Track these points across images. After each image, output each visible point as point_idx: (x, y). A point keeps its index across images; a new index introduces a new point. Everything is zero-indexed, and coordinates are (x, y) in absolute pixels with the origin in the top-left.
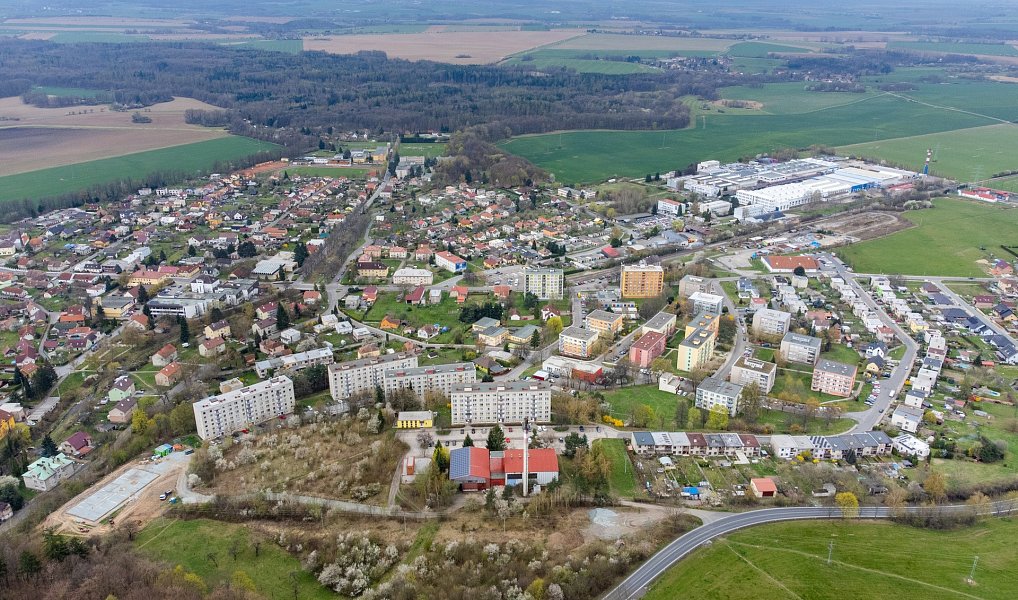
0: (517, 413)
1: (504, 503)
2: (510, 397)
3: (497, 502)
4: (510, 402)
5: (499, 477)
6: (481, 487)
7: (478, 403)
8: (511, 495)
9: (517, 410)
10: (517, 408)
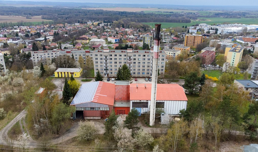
0: (141, 70)
1: (127, 132)
2: (137, 57)
3: (117, 131)
4: (137, 61)
5: (124, 105)
6: (104, 114)
7: (113, 61)
8: (136, 123)
9: (141, 68)
10: (141, 67)
